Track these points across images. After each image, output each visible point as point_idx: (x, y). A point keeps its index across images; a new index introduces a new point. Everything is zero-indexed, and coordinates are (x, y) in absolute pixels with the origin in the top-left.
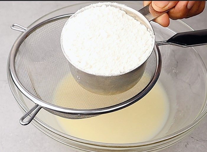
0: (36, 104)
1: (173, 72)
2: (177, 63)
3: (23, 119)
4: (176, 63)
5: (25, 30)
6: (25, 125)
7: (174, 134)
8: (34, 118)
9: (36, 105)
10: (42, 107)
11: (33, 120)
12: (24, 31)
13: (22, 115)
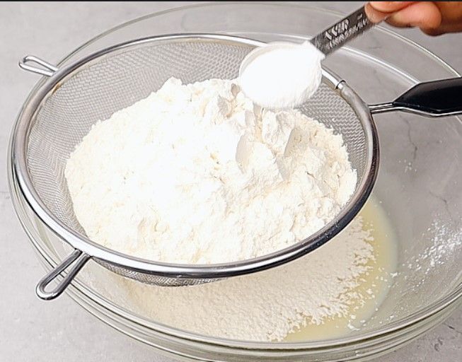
0: (76, 249)
1: (406, 170)
2: (416, 149)
3: (44, 284)
4: (413, 150)
5: (54, 71)
6: (48, 299)
7: (408, 320)
8: (73, 282)
9: (77, 252)
10: (91, 257)
11: (70, 285)
12: (50, 74)
13: (44, 275)
